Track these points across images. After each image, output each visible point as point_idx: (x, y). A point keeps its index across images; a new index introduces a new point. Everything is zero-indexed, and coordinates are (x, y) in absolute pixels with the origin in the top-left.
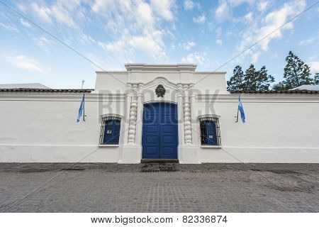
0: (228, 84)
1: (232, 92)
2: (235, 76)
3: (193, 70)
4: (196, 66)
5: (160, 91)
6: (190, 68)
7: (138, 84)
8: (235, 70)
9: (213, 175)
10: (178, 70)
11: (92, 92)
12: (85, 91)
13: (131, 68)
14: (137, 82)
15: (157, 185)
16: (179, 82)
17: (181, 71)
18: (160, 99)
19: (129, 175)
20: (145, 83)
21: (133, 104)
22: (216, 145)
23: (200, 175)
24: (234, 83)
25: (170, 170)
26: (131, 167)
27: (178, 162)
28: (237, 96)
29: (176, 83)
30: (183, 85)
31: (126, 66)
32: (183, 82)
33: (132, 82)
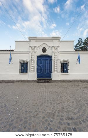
0: (75, 47)
1: (76, 50)
2: (79, 43)
3: (59, 40)
4: (61, 38)
5: (44, 50)
6: (58, 39)
7: (34, 47)
8: (79, 40)
9: (64, 84)
10: (52, 40)
11: (14, 51)
12: (11, 50)
13: (31, 39)
14: (34, 46)
15: (43, 87)
16: (53, 46)
17: (54, 40)
18: (44, 54)
19: (32, 84)
20: (37, 46)
21: (32, 56)
22: (67, 73)
23: (60, 84)
24: (78, 47)
25: (48, 82)
26: (33, 81)
27: (51, 79)
28: (78, 52)
29: (51, 46)
30: (54, 47)
31: (28, 38)
32: (54, 46)
33: (32, 46)
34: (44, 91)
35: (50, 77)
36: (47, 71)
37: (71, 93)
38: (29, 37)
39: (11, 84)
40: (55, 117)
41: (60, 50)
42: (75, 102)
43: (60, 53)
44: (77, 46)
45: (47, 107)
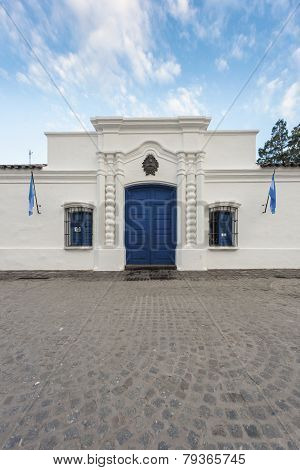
0: (260, 154)
1: (263, 166)
2: (274, 139)
3: (204, 127)
4: (209, 121)
5: (150, 165)
6: (199, 124)
7: (115, 155)
8: (274, 129)
9: (220, 283)
10: (179, 127)
11: (44, 168)
12: (34, 167)
13: (102, 125)
14: (113, 150)
15: (145, 295)
16: (179, 149)
17: (184, 130)
18: (151, 179)
20: (125, 151)
21: (108, 187)
22: (231, 245)
23: (203, 283)
24: (270, 152)
25: (163, 278)
26: (111, 275)
27: (175, 268)
28: (269, 172)
29: (175, 151)
30: (186, 154)
31: (92, 121)
32: (186, 150)
33: (105, 150)
34: (152, 307)
35: (170, 259)
36: (162, 238)
37: (242, 314)
38: (94, 116)
39: (36, 283)
40: (189, 392)
41: (207, 164)
42: (253, 343)
43: (206, 177)
44: (267, 150)
45: (160, 358)
